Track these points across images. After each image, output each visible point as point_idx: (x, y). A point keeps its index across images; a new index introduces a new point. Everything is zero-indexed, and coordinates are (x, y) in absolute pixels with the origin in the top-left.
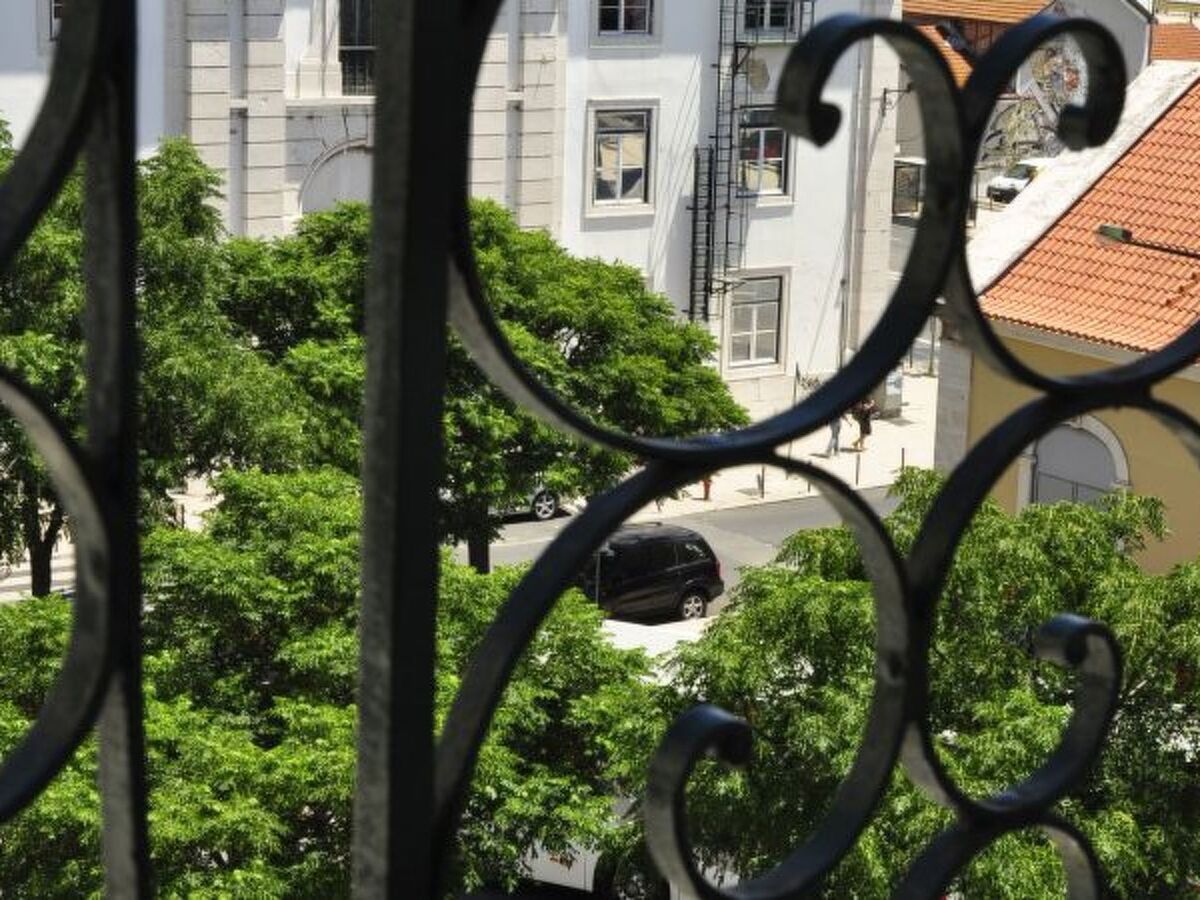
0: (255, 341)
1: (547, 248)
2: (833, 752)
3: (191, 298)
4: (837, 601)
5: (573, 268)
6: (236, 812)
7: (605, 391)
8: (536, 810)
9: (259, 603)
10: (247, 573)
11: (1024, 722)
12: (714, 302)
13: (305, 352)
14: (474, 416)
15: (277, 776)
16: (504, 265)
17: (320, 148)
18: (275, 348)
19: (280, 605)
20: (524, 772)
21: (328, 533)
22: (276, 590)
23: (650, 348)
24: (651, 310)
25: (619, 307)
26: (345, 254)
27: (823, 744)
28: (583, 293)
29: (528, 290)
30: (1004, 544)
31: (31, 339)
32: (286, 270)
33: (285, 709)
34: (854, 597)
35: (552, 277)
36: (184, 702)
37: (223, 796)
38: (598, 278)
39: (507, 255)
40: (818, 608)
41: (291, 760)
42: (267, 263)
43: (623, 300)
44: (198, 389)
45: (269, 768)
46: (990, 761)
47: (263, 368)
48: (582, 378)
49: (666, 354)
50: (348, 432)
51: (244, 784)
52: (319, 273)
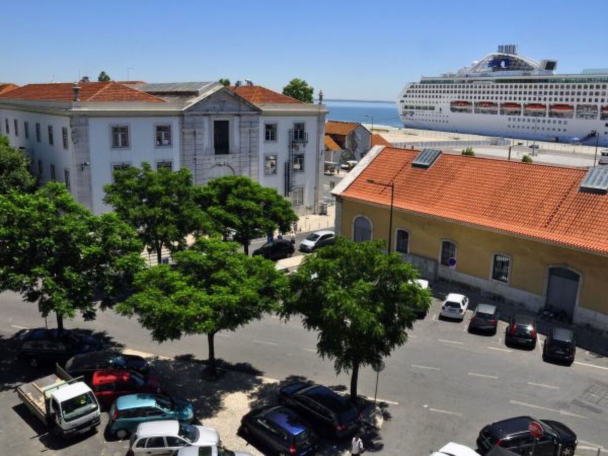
0: (200, 206)
1: (258, 186)
2: (325, 294)
3: (188, 199)
4: (324, 263)
5: (263, 190)
6: (206, 309)
7: (270, 214)
8: (264, 304)
9: (206, 266)
10: (204, 259)
11: (362, 286)
12: (290, 193)
13: (211, 209)
14: (245, 220)
15: (213, 301)
16: (250, 190)
17: (210, 166)
18: (204, 208)
19: (211, 266)
20: (261, 298)
21: (220, 251)
22: (210, 263)
23: (280, 205)
24: (279, 198)
25: (273, 197)
26: (217, 189)
27: (323, 292)
28: (266, 195)
29: (255, 194)
30: (357, 251)
31: (156, 209)
32: (206, 192)
33: (213, 287)
34: (328, 262)
35: (260, 192)
36: (193, 287)
37: (202, 306)
38: (268, 192)
39: (250, 188)
40: (320, 265)
41: (215, 298)
42: (202, 191)
43: (274, 196)
44: (190, 217)
45: (211, 300)
46: (356, 294)
47: (202, 212)
48: (265, 212)
49: (282, 206)
50: (220, 225)
51: (207, 303)
52: (213, 192)
